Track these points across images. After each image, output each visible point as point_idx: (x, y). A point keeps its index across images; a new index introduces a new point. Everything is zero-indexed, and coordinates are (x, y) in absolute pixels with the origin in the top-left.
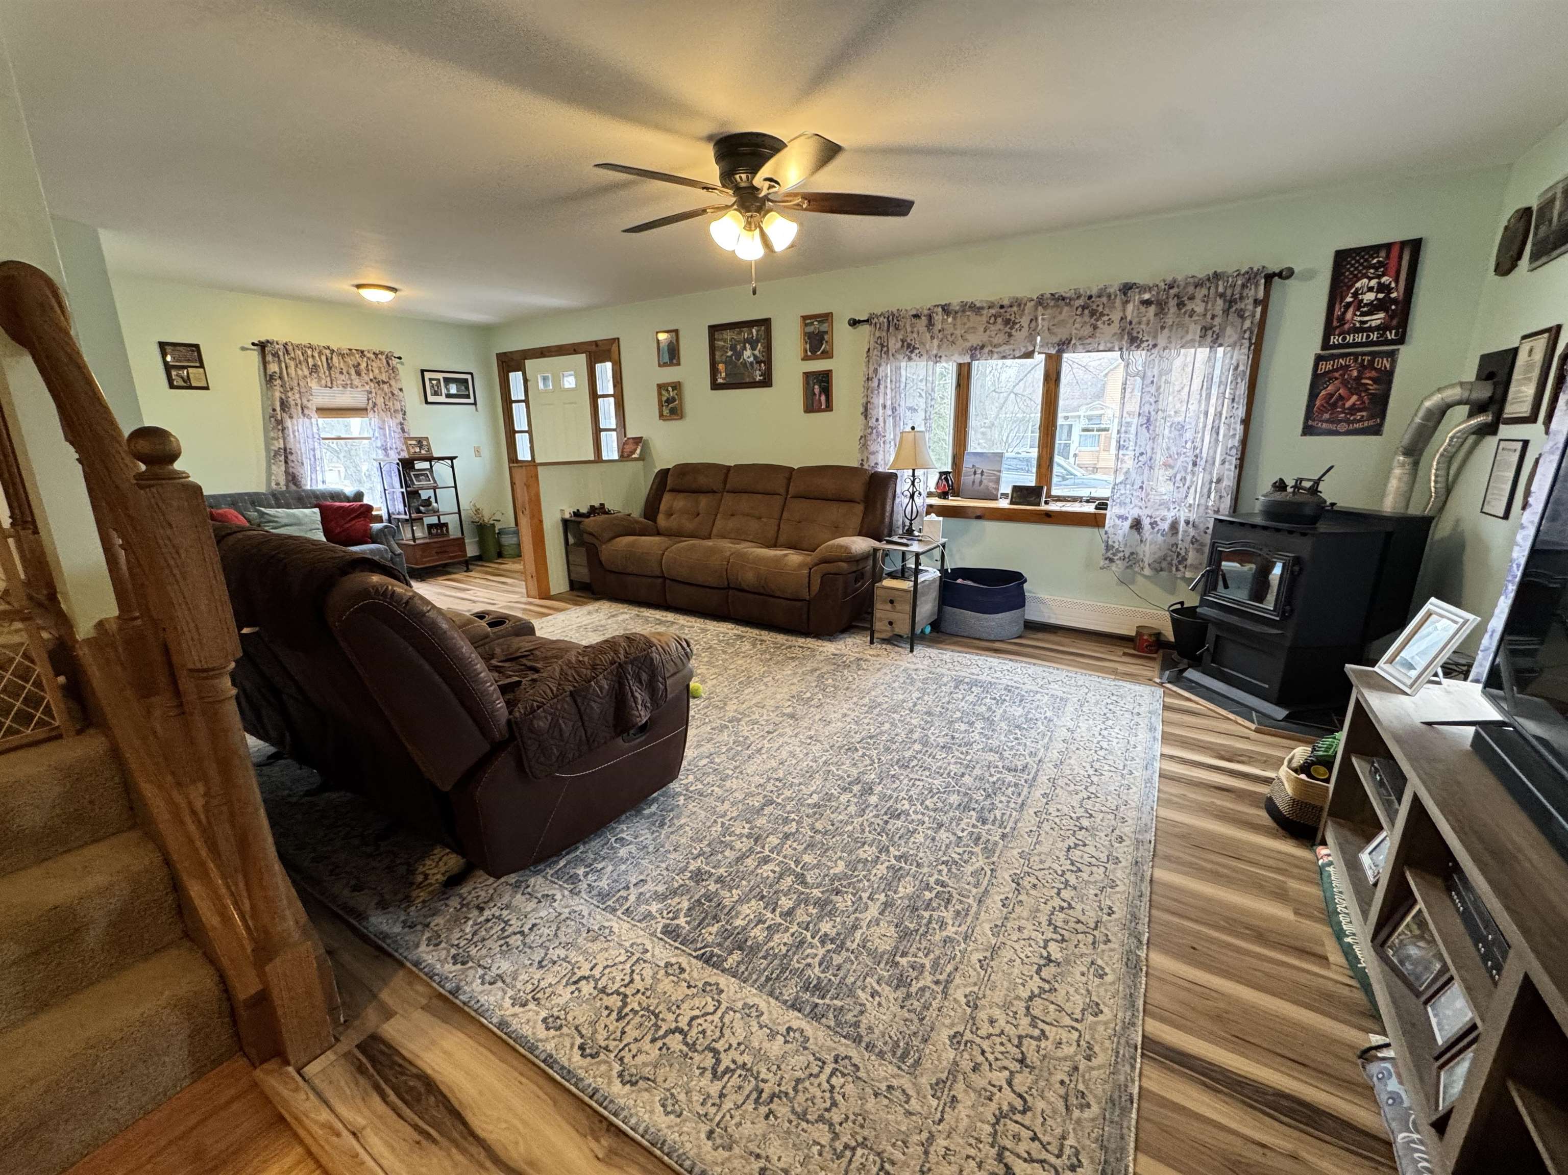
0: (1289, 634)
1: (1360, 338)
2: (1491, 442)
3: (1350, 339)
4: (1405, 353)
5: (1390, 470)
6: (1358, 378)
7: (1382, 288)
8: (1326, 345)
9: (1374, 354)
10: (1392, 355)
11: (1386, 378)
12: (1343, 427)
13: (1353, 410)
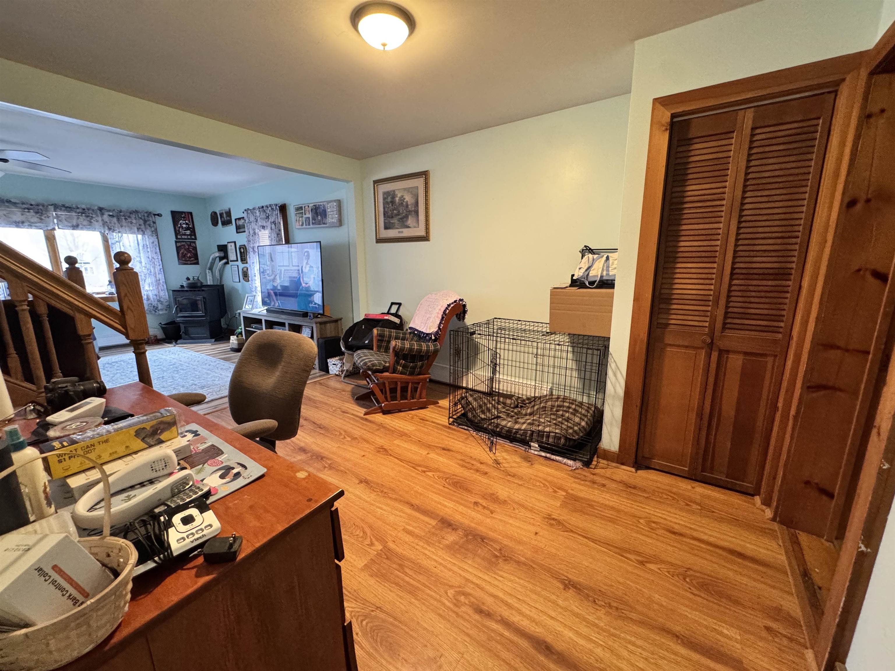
0: (208, 318)
1: (186, 237)
2: (228, 266)
3: (183, 237)
4: (197, 242)
5: (206, 274)
6: (188, 248)
7: (187, 224)
8: (177, 238)
9: (191, 242)
10: (195, 243)
11: (195, 248)
12: (189, 262)
13: (190, 257)
